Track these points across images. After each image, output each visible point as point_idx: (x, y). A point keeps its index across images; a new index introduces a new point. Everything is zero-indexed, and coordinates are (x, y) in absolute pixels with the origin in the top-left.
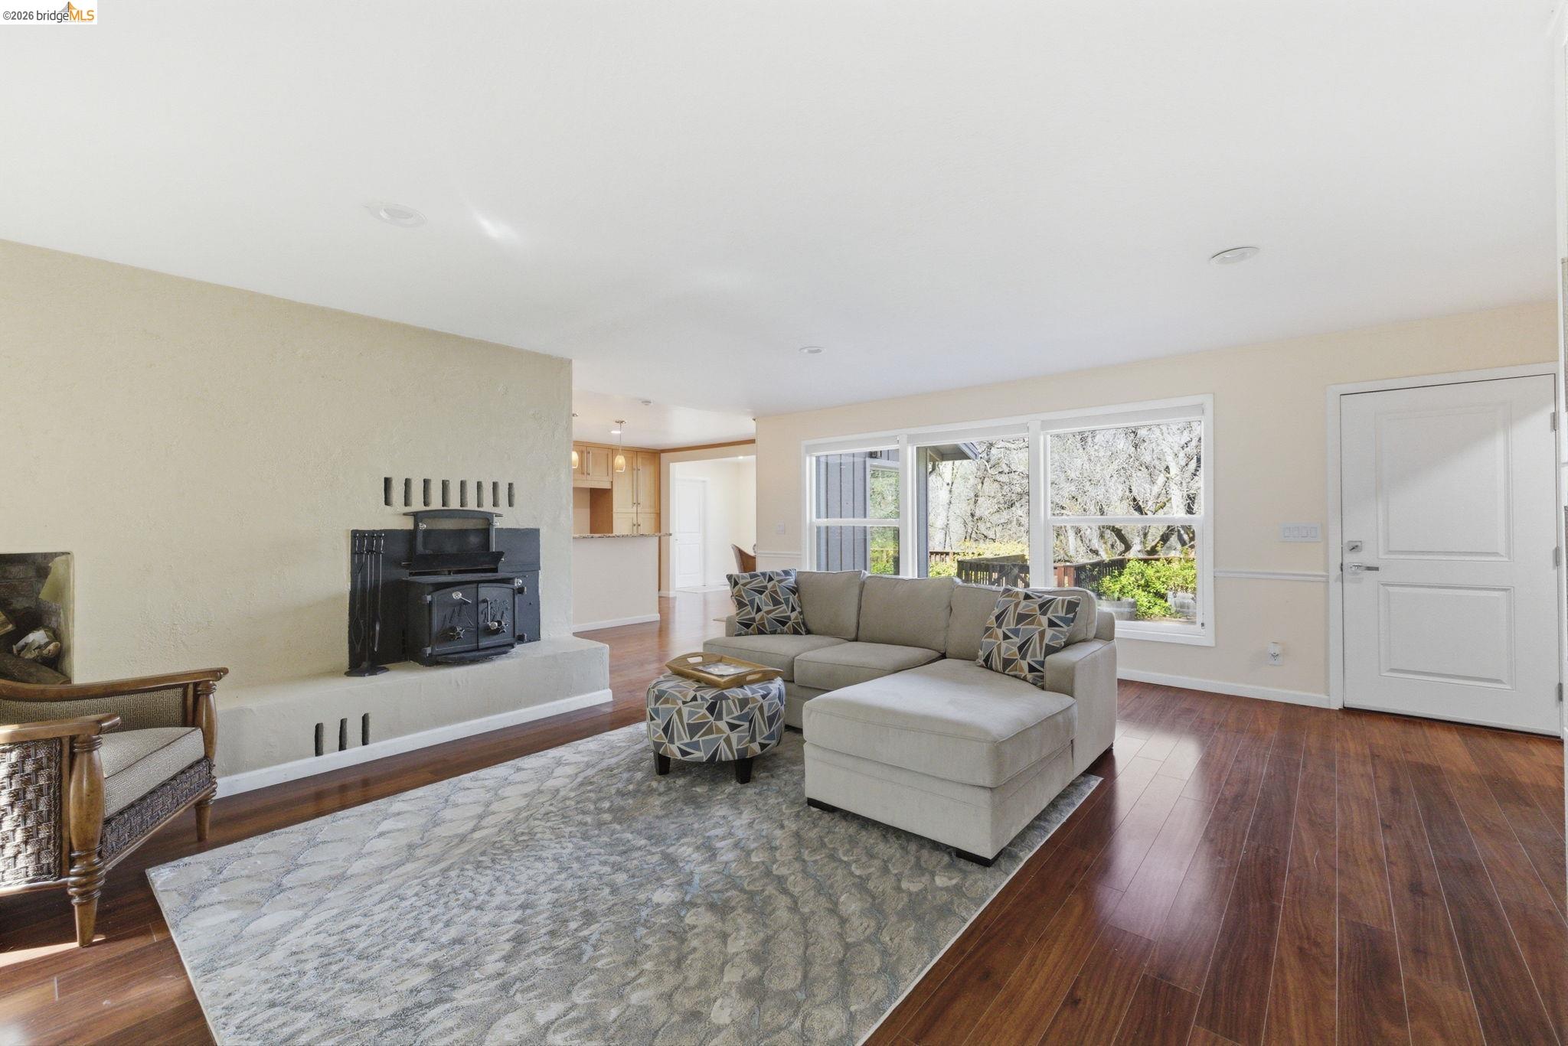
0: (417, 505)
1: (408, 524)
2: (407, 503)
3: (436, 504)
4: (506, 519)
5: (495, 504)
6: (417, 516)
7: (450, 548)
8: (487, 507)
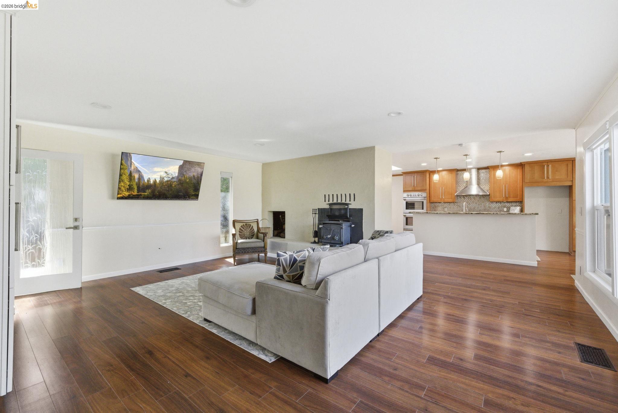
0: (331, 202)
1: (327, 207)
2: (329, 201)
3: (335, 201)
4: (353, 205)
5: (350, 201)
6: (330, 205)
7: (337, 213)
8: (348, 202)
